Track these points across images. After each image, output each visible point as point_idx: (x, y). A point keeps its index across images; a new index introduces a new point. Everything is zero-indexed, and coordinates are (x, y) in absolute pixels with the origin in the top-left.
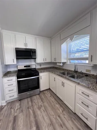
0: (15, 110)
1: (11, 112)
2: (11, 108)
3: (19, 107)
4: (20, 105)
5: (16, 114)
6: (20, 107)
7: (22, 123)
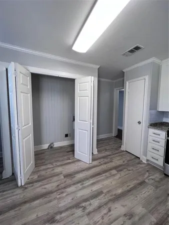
0: (150, 177)
1: (145, 174)
2: (148, 171)
3: (157, 179)
4: (161, 179)
5: (146, 181)
6: (159, 182)
7: (145, 195)
